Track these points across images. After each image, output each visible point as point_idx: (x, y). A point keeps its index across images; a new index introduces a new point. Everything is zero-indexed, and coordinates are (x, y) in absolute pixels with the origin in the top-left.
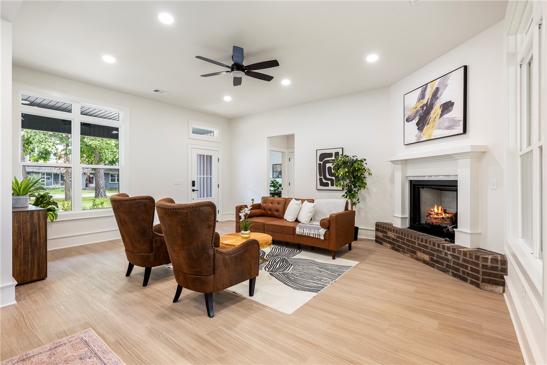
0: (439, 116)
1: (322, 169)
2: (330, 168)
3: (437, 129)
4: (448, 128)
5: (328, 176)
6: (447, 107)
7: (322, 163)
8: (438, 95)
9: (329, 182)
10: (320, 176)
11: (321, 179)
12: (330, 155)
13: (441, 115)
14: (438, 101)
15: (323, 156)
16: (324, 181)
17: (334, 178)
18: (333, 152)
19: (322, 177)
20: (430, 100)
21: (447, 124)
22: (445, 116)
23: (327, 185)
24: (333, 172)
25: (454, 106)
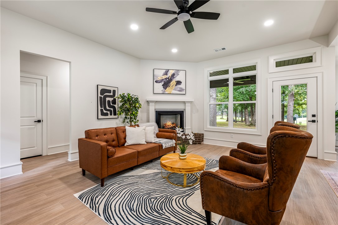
0: (175, 85)
1: (102, 102)
2: (109, 101)
3: (174, 90)
4: (179, 91)
5: (108, 108)
6: (179, 83)
7: (102, 96)
8: (175, 77)
9: (109, 112)
10: (101, 107)
11: (102, 110)
12: (109, 91)
13: (176, 85)
14: (174, 79)
15: (103, 91)
16: (105, 111)
17: (112, 109)
18: (112, 89)
19: (103, 108)
20: (170, 77)
21: (179, 89)
22: (178, 86)
23: (107, 114)
24: (111, 104)
25: (182, 83)
